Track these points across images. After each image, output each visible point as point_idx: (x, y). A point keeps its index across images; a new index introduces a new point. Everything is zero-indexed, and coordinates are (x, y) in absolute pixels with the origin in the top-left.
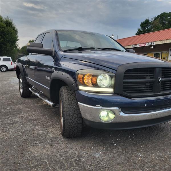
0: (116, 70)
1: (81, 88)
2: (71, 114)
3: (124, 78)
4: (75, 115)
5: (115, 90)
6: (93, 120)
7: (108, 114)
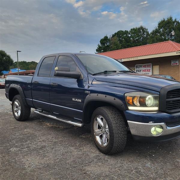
0: (160, 92)
1: (130, 108)
2: (119, 132)
3: (167, 98)
4: (122, 132)
5: (159, 108)
6: (139, 135)
7: (155, 129)
